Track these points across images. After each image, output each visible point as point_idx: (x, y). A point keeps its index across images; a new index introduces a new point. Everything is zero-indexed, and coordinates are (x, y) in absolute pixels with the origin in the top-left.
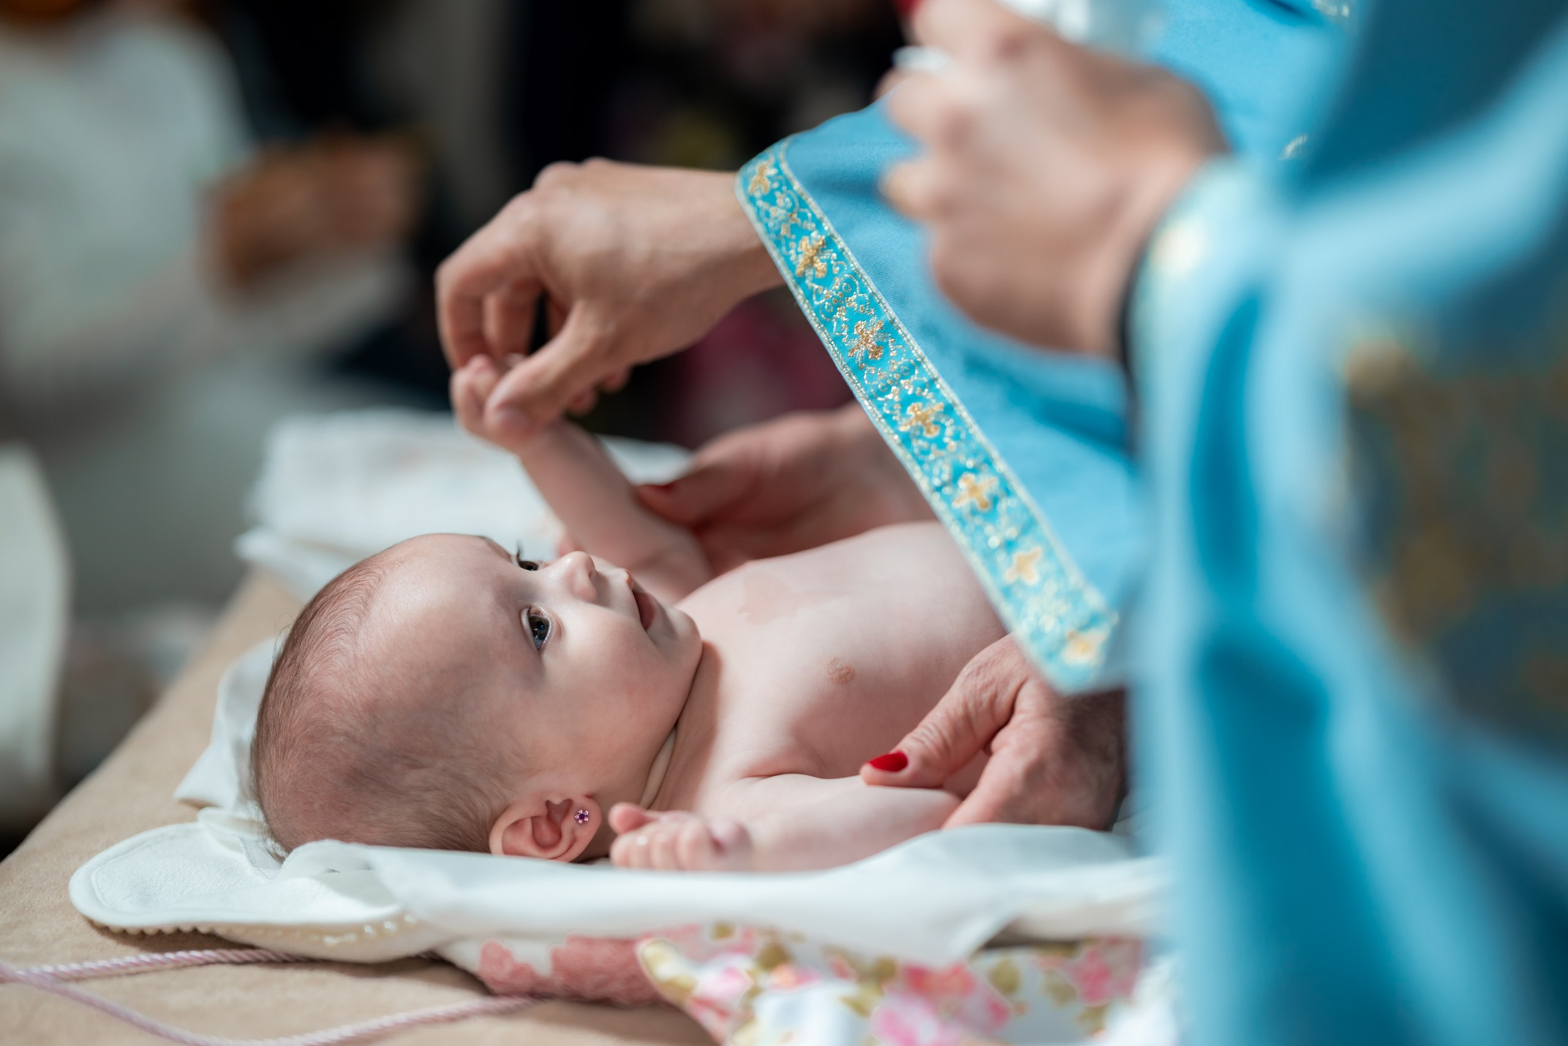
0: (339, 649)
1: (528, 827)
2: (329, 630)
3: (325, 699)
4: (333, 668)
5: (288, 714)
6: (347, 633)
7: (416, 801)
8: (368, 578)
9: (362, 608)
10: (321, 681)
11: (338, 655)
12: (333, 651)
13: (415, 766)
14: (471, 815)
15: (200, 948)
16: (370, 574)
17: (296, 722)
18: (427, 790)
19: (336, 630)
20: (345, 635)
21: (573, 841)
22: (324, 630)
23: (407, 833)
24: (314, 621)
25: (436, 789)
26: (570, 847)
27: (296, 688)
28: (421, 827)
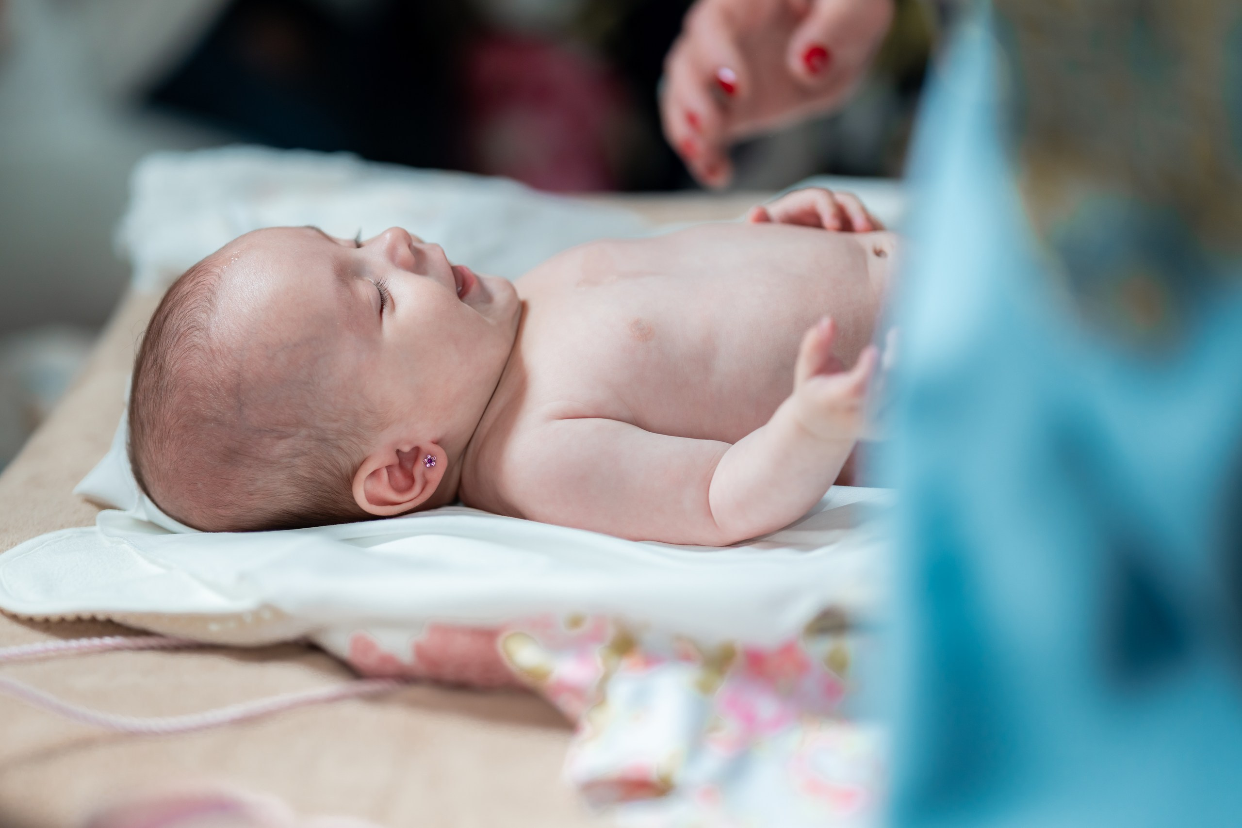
0: (195, 346)
1: (385, 474)
2: (182, 330)
3: (191, 391)
4: (192, 363)
5: (159, 410)
6: (198, 330)
7: (288, 467)
8: (208, 278)
9: (208, 305)
10: (184, 376)
11: (195, 351)
12: (190, 348)
13: (282, 437)
14: (337, 473)
15: (100, 635)
16: (209, 274)
17: (168, 416)
18: (296, 456)
19: (189, 329)
20: (197, 332)
21: (425, 484)
22: (178, 330)
23: (284, 497)
24: (167, 324)
25: (305, 454)
26: (423, 489)
27: (163, 386)
28: (295, 489)
